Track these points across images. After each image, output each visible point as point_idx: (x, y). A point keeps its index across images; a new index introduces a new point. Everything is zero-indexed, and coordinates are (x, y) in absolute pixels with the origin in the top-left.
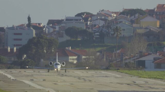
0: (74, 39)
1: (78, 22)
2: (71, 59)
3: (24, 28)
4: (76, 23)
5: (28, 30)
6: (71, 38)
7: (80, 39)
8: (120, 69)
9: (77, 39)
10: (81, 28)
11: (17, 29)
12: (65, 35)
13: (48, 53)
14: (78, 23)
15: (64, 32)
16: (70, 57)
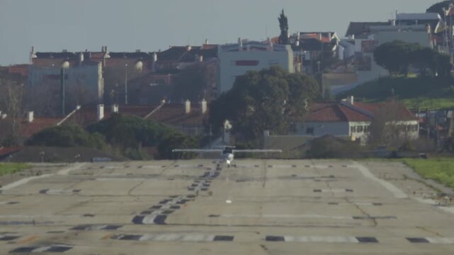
0: (399, 76)
1: (410, 28)
2: (353, 129)
3: (266, 47)
4: (404, 31)
5: (275, 50)
6: (390, 71)
7: (414, 76)
8: (428, 155)
9: (406, 74)
10: (416, 44)
11: (245, 49)
12: (373, 64)
13: (290, 113)
14: (410, 31)
15: (371, 55)
16: (351, 124)
